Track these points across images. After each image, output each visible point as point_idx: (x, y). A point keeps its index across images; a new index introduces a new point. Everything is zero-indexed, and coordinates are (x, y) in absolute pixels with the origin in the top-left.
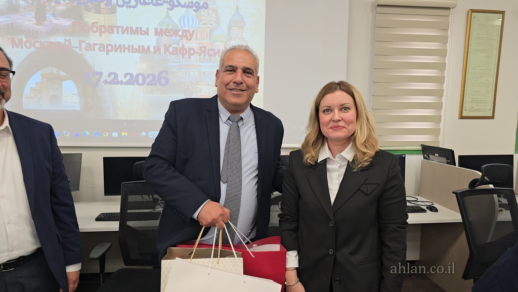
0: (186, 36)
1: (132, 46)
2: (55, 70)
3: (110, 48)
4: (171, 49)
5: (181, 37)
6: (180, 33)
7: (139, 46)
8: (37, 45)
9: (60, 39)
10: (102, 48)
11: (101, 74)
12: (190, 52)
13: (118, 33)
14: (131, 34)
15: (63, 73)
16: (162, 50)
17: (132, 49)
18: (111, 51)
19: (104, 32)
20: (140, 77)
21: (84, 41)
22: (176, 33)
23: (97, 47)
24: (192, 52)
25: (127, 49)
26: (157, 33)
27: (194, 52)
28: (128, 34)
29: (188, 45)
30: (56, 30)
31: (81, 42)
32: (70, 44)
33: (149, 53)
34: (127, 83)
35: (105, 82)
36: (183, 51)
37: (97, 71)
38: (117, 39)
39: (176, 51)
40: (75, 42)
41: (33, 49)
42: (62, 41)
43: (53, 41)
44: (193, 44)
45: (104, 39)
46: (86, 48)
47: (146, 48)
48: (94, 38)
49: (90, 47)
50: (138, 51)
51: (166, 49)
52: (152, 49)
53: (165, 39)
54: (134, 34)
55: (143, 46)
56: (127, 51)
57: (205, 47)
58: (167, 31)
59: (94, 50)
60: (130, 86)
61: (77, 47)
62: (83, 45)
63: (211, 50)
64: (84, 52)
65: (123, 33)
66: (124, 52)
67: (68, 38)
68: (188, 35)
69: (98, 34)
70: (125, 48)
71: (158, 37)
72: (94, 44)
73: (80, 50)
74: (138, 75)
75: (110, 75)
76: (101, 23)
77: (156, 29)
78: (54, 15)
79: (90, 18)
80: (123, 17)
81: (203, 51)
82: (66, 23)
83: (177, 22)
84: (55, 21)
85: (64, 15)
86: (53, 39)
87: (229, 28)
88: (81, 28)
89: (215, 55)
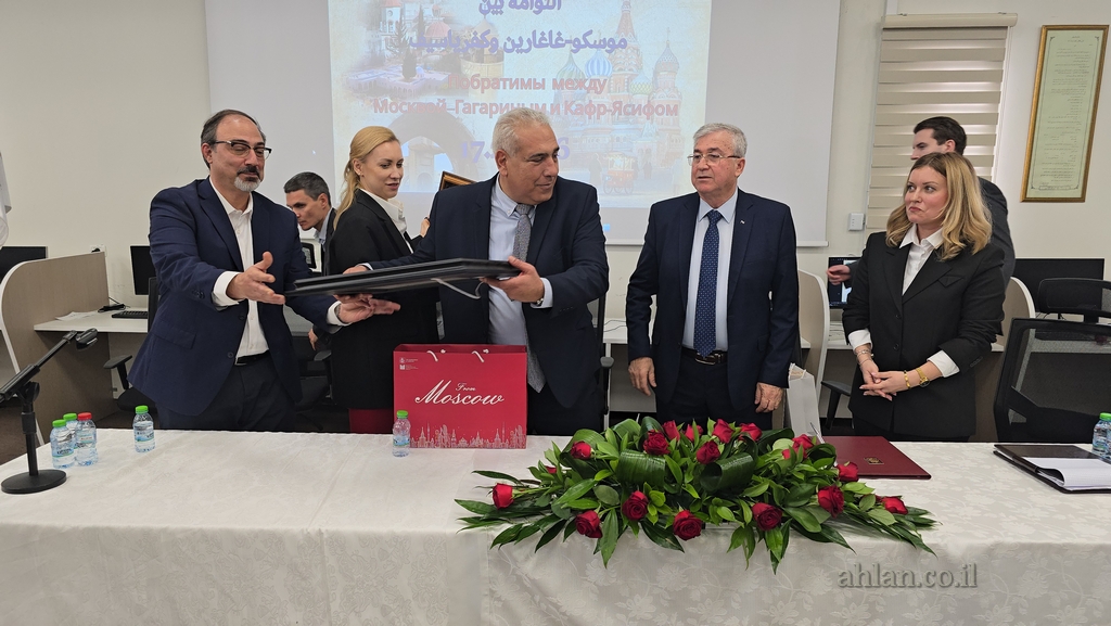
0: (595, 88)
2: (425, 140)
3: (494, 108)
4: (574, 107)
5: (588, 89)
6: (587, 84)
8: (405, 108)
9: (433, 99)
10: (485, 109)
11: (483, 143)
12: (599, 110)
13: (504, 87)
14: (522, 88)
15: (436, 145)
16: (562, 109)
19: (487, 88)
21: (462, 101)
22: (581, 84)
23: (478, 108)
24: (602, 109)
26: (556, 85)
27: (606, 110)
28: (517, 88)
29: (597, 100)
30: (428, 87)
31: (458, 102)
32: (444, 105)
35: (487, 155)
36: (590, 110)
37: (477, 139)
39: (581, 110)
40: (451, 102)
41: (399, 113)
42: (435, 102)
43: (424, 101)
44: (605, 99)
46: (464, 110)
48: (475, 96)
49: (469, 109)
51: (568, 107)
53: (566, 93)
54: (526, 88)
57: (620, 103)
58: (569, 81)
59: (474, 112)
61: (453, 109)
62: (461, 106)
63: (630, 106)
64: (461, 115)
65: (511, 88)
67: (442, 97)
68: (597, 86)
69: (479, 90)
71: (556, 91)
72: (475, 105)
73: (457, 112)
76: (483, 75)
77: (554, 80)
78: (425, 68)
79: (471, 69)
80: (512, 65)
81: (618, 107)
82: (441, 77)
83: (583, 69)
84: (427, 76)
85: (438, 67)
86: (424, 99)
87: (656, 73)
88: (459, 83)
89: (633, 113)
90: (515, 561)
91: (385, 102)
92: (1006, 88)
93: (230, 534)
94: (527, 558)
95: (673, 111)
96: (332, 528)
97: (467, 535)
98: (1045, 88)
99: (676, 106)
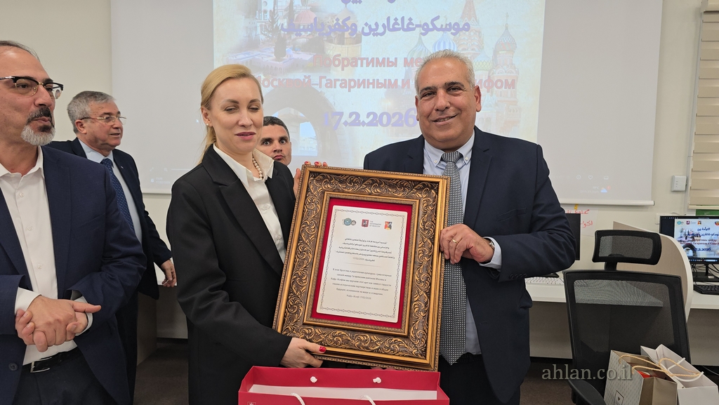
1: (378, 80)
2: (292, 111)
3: (352, 83)
7: (385, 80)
8: (276, 83)
9: (299, 75)
10: (344, 84)
11: (341, 114)
13: (362, 66)
14: (377, 66)
15: (301, 114)
17: (377, 84)
18: (354, 87)
19: (347, 66)
20: (385, 116)
21: (325, 77)
23: (338, 83)
25: (371, 83)
26: (406, 63)
28: (373, 66)
30: (296, 66)
31: (321, 78)
32: (310, 81)
33: (397, 87)
34: (370, 124)
35: (346, 123)
37: (337, 111)
38: (361, 72)
40: (315, 78)
41: (271, 88)
42: (302, 78)
43: (292, 78)
45: (347, 74)
46: (326, 85)
47: (393, 82)
48: (336, 73)
49: (331, 84)
50: (383, 85)
52: (400, 83)
54: (380, 66)
55: (390, 80)
56: (371, 86)
58: (418, 60)
59: (335, 87)
60: (373, 127)
61: (317, 84)
62: (324, 81)
64: (324, 89)
65: (368, 65)
66: (368, 87)
67: (307, 74)
69: (340, 68)
71: (407, 68)
72: (336, 80)
73: (320, 87)
74: (382, 114)
75: (351, 115)
76: (344, 55)
77: (406, 59)
78: (294, 49)
79: (333, 50)
80: (369, 48)
82: (307, 57)
83: (430, 49)
84: (295, 56)
85: (305, 48)
87: (496, 52)
88: (323, 62)
95: (511, 85)
99: (513, 81)
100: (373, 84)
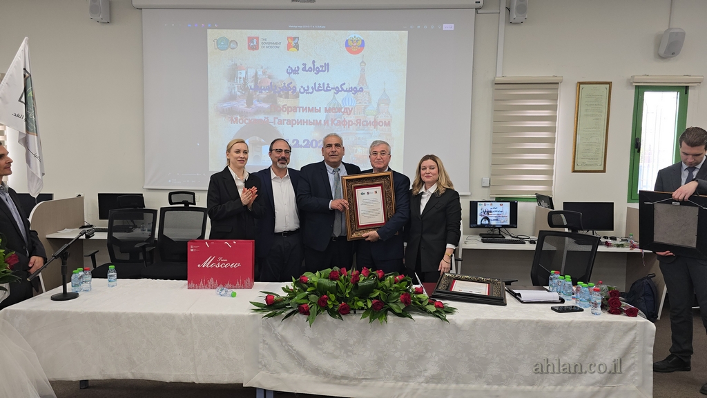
1: (309, 120)
2: (257, 138)
3: (294, 122)
4: (336, 122)
5: (343, 113)
6: (343, 110)
7: (314, 120)
8: (247, 121)
9: (262, 117)
10: (289, 122)
12: (349, 124)
13: (299, 111)
14: (309, 112)
15: (263, 140)
16: (330, 122)
17: (309, 123)
18: (295, 124)
19: (291, 111)
21: (277, 118)
22: (340, 110)
23: (285, 122)
24: (351, 123)
26: (326, 110)
27: (353, 124)
28: (306, 112)
29: (348, 118)
30: (259, 111)
31: (275, 118)
32: (268, 120)
33: (321, 125)
34: (305, 147)
36: (344, 123)
38: (300, 115)
39: (340, 123)
40: (271, 119)
41: (244, 124)
44: (352, 118)
45: (291, 116)
46: (278, 123)
47: (318, 121)
48: (284, 116)
49: (281, 122)
50: (313, 124)
51: (333, 122)
52: (322, 122)
53: (332, 115)
54: (311, 112)
55: (316, 120)
57: (360, 120)
58: (333, 108)
59: (283, 124)
60: (307, 149)
61: (272, 122)
62: (277, 120)
63: (365, 121)
64: (277, 125)
65: (303, 111)
66: (304, 124)
67: (266, 116)
68: (348, 111)
70: (304, 122)
71: (327, 113)
72: (284, 120)
73: (275, 124)
74: (313, 141)
75: (293, 141)
76: (289, 105)
77: (326, 108)
78: (258, 101)
79: (282, 102)
80: (303, 100)
81: (359, 122)
82: (266, 106)
83: (340, 102)
84: (259, 105)
85: (265, 101)
86: (257, 117)
87: (378, 105)
88: (276, 109)
89: (367, 125)
90: (274, 327)
91: (236, 118)
92: (560, 114)
93: (152, 314)
94: (279, 326)
95: (388, 124)
96: (196, 312)
97: (254, 316)
98: (582, 113)
99: (389, 122)
100: (306, 122)
